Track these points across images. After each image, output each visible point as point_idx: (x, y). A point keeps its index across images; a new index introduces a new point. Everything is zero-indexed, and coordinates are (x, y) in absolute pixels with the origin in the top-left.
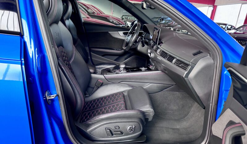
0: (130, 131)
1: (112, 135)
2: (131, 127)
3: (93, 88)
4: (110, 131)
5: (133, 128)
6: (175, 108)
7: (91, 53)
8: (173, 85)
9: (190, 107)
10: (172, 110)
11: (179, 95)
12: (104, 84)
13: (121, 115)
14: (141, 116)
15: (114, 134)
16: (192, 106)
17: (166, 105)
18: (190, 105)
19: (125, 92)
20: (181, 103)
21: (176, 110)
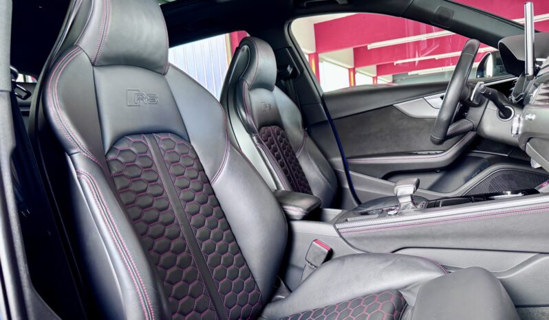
3: (302, 270)
7: (351, 172)
12: (335, 256)
19: (409, 291)
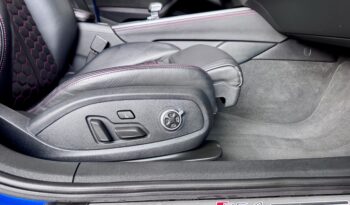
0: (169, 126)
1: (111, 139)
2: (172, 113)
3: (87, 58)
4: (103, 126)
5: (177, 115)
6: (283, 97)
8: (276, 43)
9: (317, 95)
10: (276, 103)
11: (291, 69)
13: (137, 76)
14: (201, 83)
15: (115, 136)
16: (321, 93)
17: (261, 91)
18: (317, 90)
20: (297, 85)
21: (285, 102)
